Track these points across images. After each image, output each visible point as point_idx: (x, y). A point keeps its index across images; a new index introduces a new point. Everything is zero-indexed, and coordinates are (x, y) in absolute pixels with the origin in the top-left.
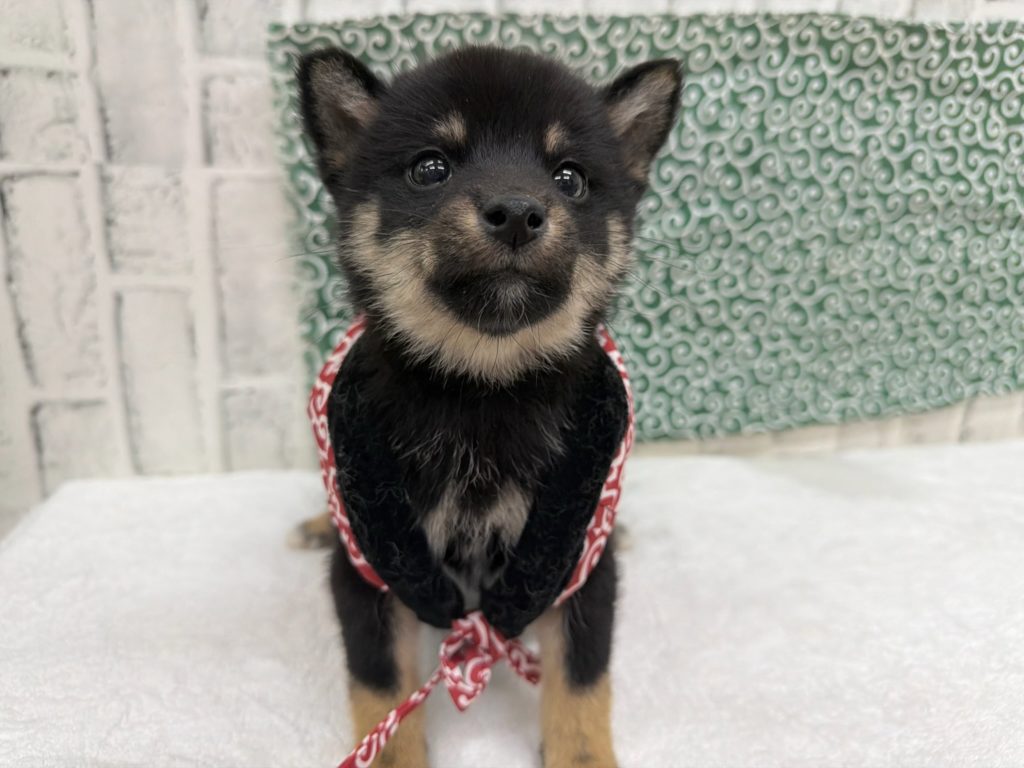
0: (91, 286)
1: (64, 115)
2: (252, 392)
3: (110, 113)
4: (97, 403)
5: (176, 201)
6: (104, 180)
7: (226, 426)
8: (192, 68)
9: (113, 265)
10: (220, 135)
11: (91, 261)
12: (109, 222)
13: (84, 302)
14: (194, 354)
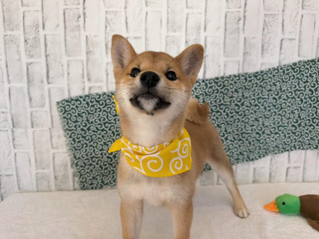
0: (10, 152)
1: (5, 120)
2: (42, 173)
3: (14, 119)
4: (12, 175)
5: (26, 135)
6: (13, 131)
7: (37, 180)
8: (29, 110)
9: (15, 148)
10: (34, 122)
11: (10, 147)
12: (14, 139)
13: (9, 155)
14: (30, 165)
